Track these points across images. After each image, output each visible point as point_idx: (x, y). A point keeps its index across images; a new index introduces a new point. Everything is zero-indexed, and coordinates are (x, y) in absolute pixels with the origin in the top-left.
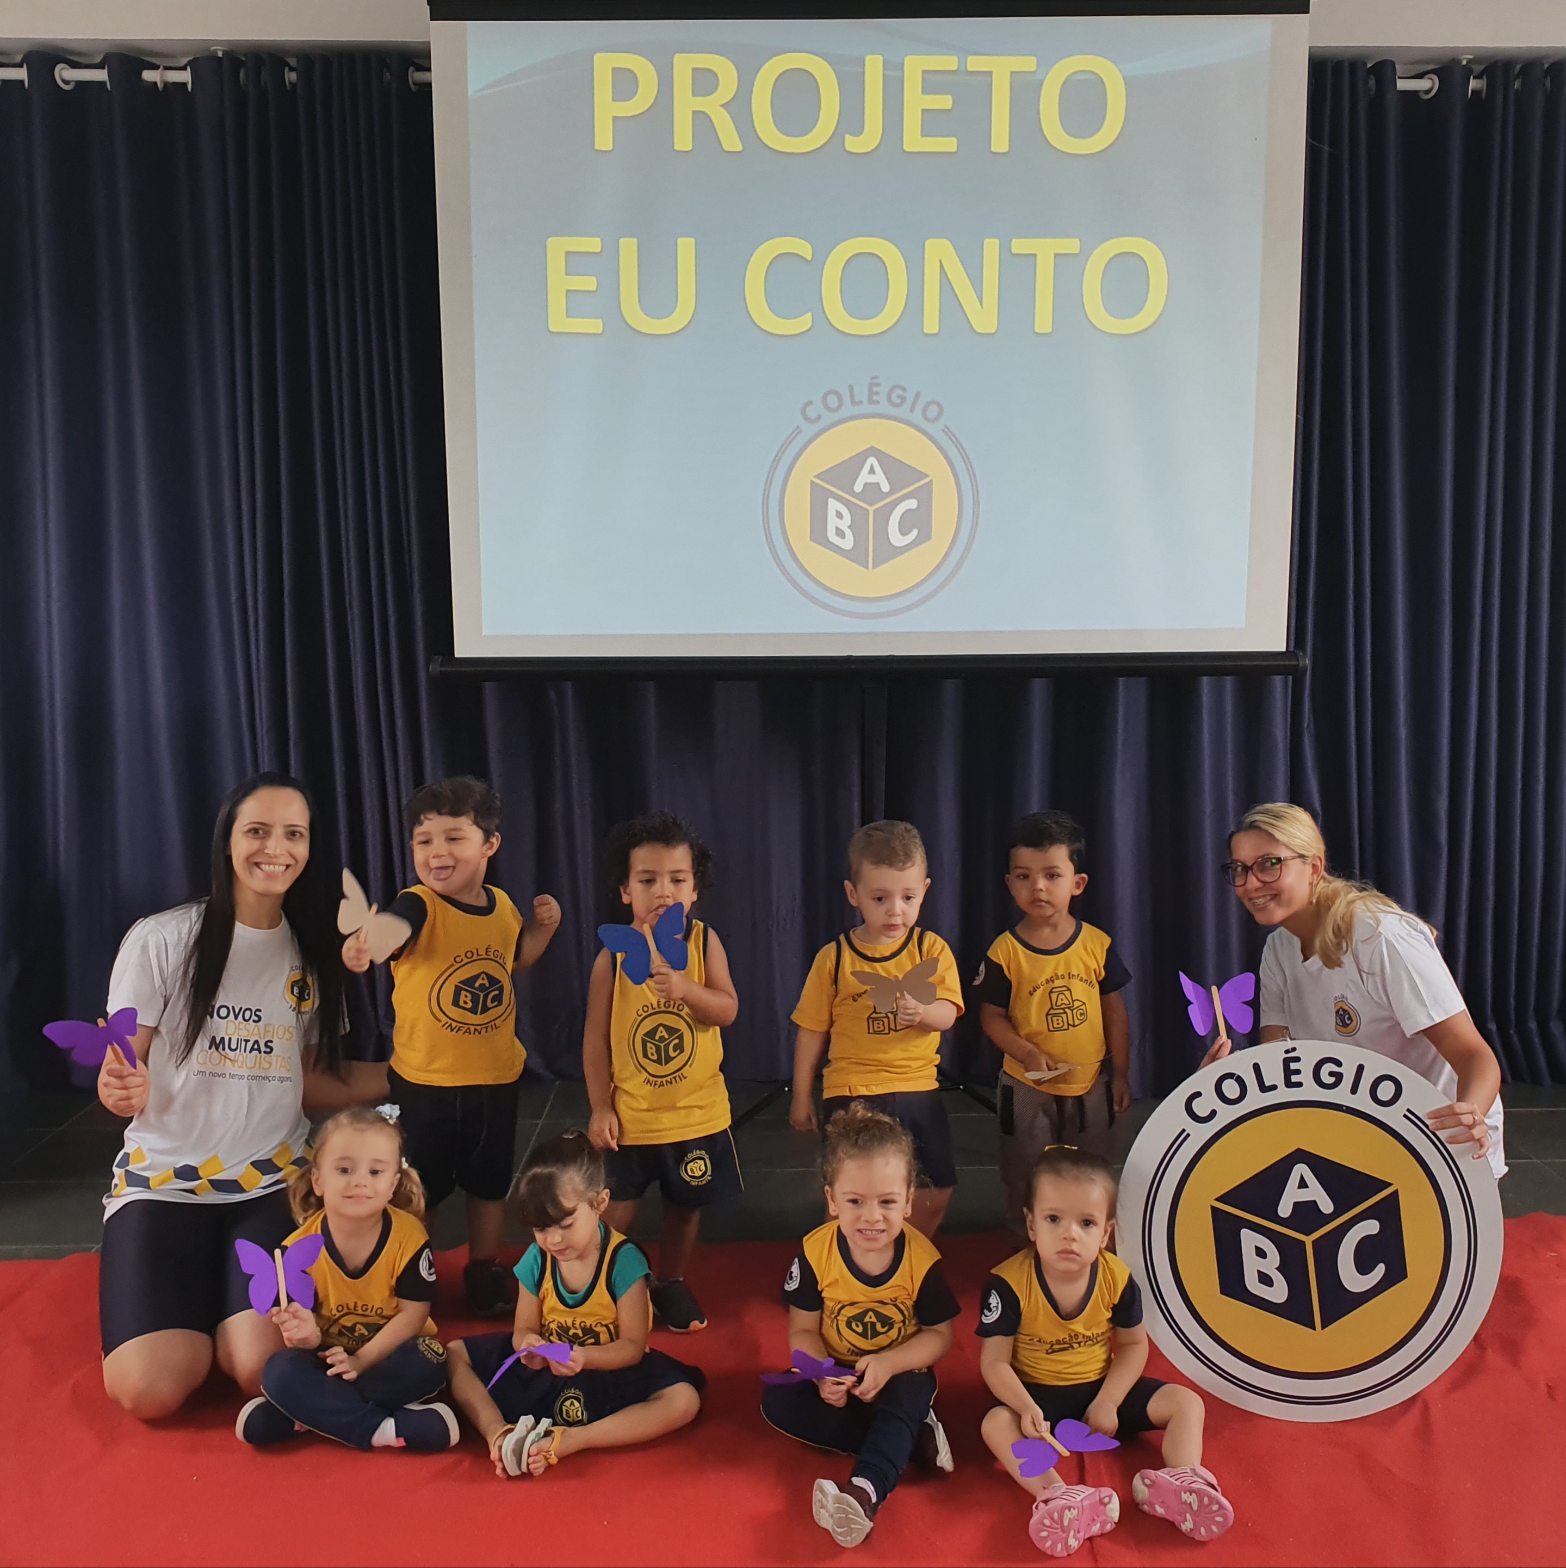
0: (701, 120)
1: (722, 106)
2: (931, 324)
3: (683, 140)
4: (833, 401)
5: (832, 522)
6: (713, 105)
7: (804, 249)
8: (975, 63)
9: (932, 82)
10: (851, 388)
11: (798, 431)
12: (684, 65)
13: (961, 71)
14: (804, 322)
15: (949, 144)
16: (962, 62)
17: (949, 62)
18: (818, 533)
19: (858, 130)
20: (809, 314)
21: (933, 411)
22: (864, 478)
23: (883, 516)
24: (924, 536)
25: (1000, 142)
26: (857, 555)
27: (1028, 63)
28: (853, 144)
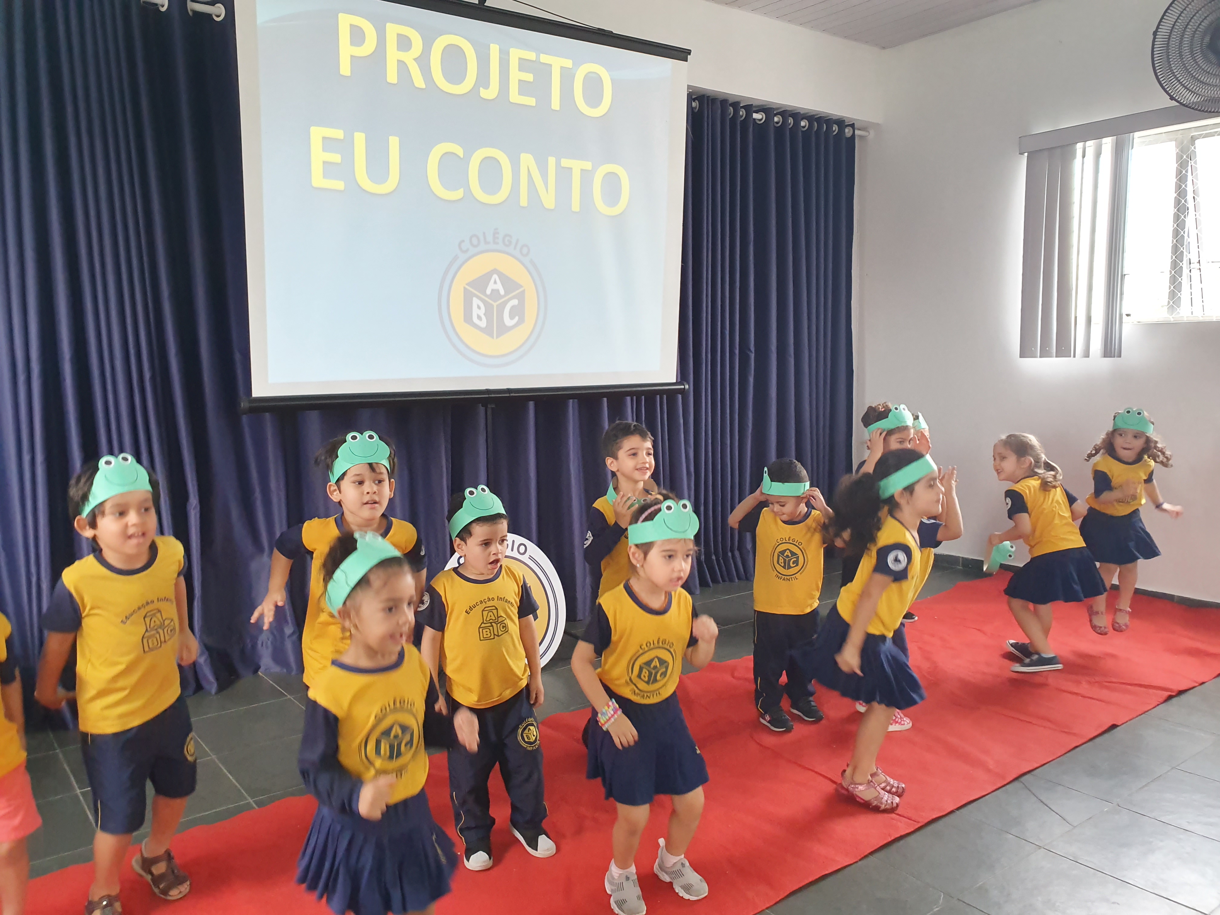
0: (402, 65)
1: (415, 59)
2: (524, 202)
3: (392, 76)
4: (475, 241)
5: (475, 312)
6: (409, 57)
7: (459, 151)
8: (545, 58)
9: (524, 65)
10: (484, 233)
11: (456, 258)
12: (392, 30)
13: (537, 62)
14: (459, 194)
15: (531, 101)
16: (538, 57)
17: (531, 56)
18: (468, 318)
19: (487, 87)
20: (462, 190)
21: (525, 250)
22: (491, 286)
23: (501, 308)
24: (521, 321)
25: (556, 105)
26: (488, 331)
27: (568, 63)
28: (484, 93)
